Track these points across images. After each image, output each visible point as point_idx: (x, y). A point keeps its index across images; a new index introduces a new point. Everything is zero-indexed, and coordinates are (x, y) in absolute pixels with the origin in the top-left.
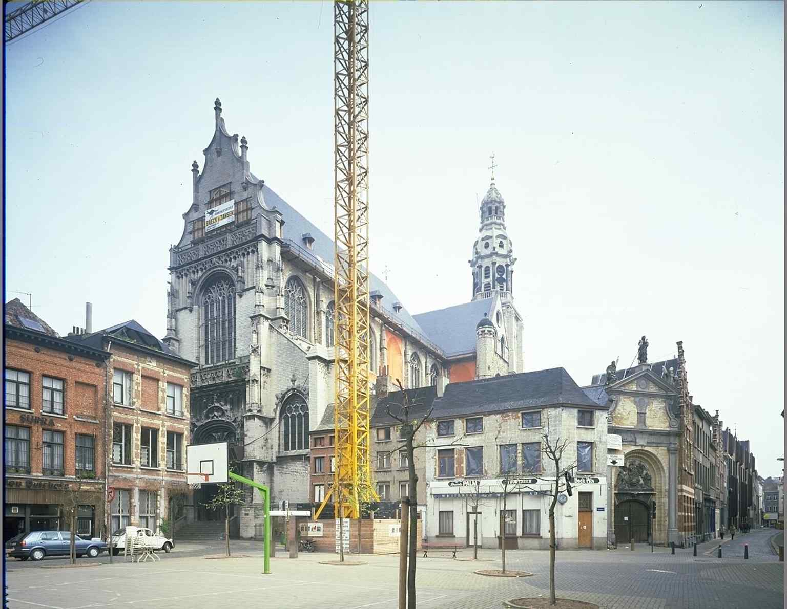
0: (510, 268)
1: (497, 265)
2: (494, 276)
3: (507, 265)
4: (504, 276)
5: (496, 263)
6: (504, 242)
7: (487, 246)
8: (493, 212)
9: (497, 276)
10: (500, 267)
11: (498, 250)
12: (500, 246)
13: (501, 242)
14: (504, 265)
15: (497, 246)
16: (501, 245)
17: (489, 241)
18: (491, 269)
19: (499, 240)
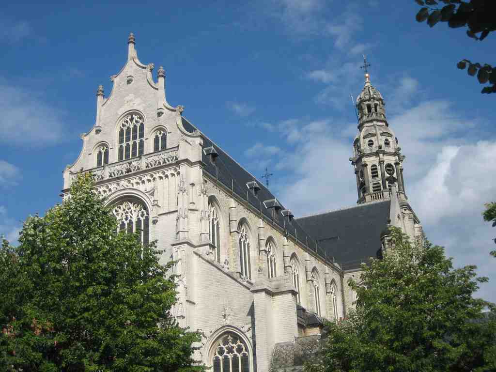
0: (399, 167)
1: (385, 163)
2: (383, 175)
3: (397, 164)
4: (395, 175)
5: (383, 161)
6: (390, 139)
7: (371, 143)
8: (373, 110)
9: (387, 175)
10: (389, 165)
11: (384, 148)
12: (385, 143)
13: (386, 140)
14: (393, 164)
15: (382, 143)
16: (387, 143)
17: (373, 139)
18: (379, 168)
19: (384, 138)
